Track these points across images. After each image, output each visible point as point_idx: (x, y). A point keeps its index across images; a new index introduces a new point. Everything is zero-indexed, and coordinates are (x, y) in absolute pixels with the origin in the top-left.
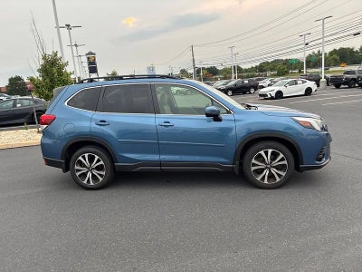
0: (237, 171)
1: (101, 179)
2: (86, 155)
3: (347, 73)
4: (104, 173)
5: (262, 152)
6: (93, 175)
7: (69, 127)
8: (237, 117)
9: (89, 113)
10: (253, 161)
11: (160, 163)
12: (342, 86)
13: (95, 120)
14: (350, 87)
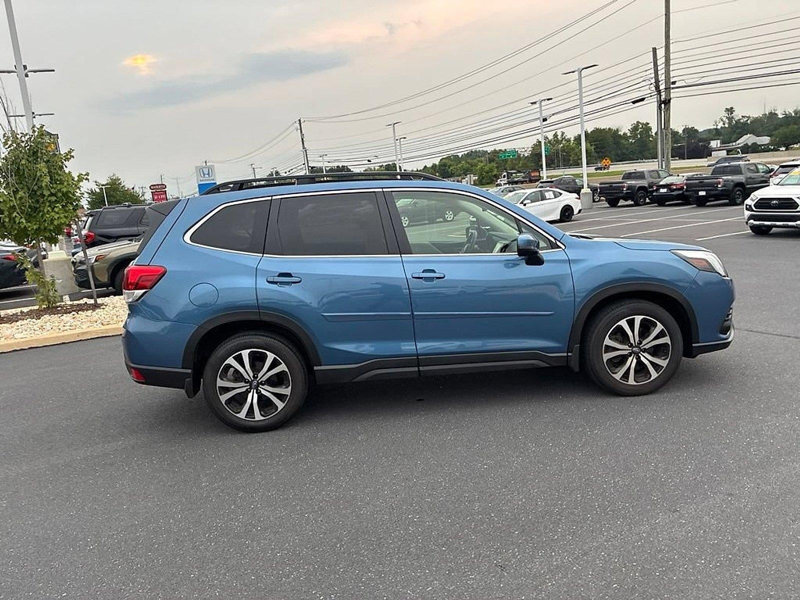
0: (575, 365)
1: (280, 405)
2: (245, 353)
3: (629, 176)
4: (287, 391)
5: (623, 323)
6: (261, 396)
7: (203, 292)
8: (572, 254)
9: (251, 259)
10: (608, 341)
11: (417, 360)
12: (622, 203)
13: (265, 272)
14: (637, 204)
